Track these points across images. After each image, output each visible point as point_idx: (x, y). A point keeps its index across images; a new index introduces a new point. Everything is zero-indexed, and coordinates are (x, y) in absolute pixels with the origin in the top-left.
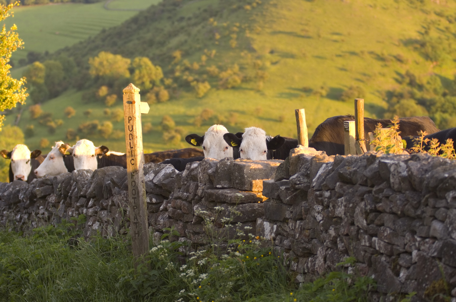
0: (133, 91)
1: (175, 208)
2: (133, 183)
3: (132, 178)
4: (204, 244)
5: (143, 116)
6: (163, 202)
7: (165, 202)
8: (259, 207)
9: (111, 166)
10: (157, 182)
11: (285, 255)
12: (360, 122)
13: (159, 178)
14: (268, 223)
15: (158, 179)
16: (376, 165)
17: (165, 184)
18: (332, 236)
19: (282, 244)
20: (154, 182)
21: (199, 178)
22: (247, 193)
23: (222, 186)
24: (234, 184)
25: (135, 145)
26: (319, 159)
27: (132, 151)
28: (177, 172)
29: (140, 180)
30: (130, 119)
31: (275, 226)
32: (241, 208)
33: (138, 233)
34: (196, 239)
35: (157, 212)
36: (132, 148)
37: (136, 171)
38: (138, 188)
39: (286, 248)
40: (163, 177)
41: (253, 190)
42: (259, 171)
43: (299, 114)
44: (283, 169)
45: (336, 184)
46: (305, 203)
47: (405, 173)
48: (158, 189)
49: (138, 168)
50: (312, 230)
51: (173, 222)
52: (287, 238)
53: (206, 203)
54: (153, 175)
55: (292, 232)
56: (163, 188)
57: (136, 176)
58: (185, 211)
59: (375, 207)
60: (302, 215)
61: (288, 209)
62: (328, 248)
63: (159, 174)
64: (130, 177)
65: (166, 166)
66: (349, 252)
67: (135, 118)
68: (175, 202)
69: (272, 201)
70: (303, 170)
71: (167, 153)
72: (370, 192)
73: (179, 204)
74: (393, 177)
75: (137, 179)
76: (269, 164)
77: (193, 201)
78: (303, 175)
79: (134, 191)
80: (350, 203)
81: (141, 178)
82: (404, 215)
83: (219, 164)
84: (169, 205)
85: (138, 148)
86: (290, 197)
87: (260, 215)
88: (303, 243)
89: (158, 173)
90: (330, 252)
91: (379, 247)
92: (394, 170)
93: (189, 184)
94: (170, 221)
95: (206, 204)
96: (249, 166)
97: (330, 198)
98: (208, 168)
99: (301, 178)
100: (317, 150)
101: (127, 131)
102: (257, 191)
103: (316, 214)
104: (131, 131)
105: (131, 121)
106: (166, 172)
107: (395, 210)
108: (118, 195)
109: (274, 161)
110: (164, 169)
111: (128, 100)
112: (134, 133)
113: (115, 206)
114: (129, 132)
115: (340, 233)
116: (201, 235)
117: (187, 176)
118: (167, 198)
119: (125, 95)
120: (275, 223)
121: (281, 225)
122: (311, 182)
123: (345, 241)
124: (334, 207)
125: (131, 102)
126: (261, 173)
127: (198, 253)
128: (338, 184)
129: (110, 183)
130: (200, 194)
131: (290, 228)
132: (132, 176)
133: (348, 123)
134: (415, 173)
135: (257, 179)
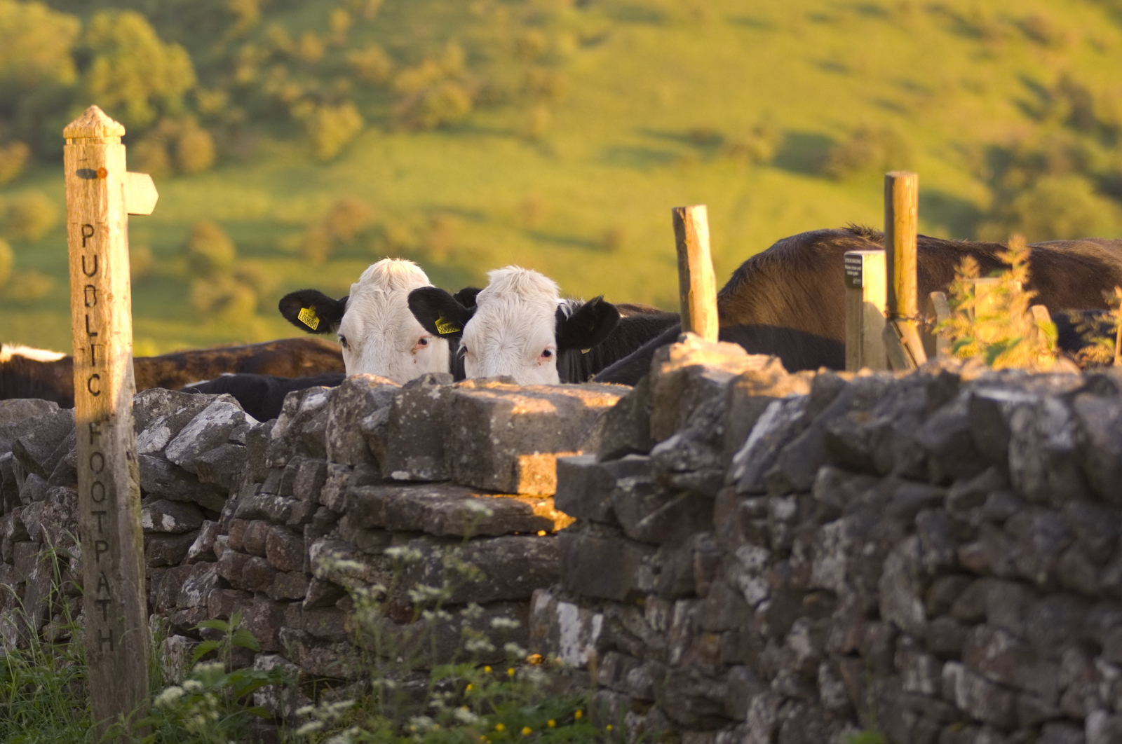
0: (99, 133)
1: (241, 550)
2: (97, 460)
3: (92, 442)
4: (345, 679)
5: (135, 223)
6: (198, 529)
7: (207, 527)
8: (540, 552)
9: (14, 400)
10: (178, 458)
11: (633, 720)
12: (901, 256)
13: (187, 443)
14: (574, 609)
15: (183, 447)
16: (958, 409)
17: (209, 465)
18: (801, 657)
19: (621, 682)
20: (169, 457)
21: (328, 446)
22: (498, 501)
23: (413, 476)
24: (452, 467)
25: (103, 326)
26: (758, 385)
27: (93, 346)
28: (251, 421)
29: (122, 449)
30: (88, 231)
31: (598, 620)
32: (476, 555)
33: (111, 639)
34: (314, 660)
35: (177, 565)
36: (95, 334)
37: (106, 419)
38: (111, 476)
39: (637, 696)
40: (202, 439)
41: (521, 489)
42: (544, 423)
43: (687, 223)
44: (628, 417)
45: (815, 471)
46: (704, 540)
47: (1063, 439)
48: (182, 482)
49: (114, 406)
50: (727, 634)
51: (234, 599)
52: (640, 662)
53: (354, 536)
54: (165, 432)
55: (659, 643)
56: (202, 480)
57: (105, 436)
58: (279, 562)
59: (956, 557)
60: (692, 581)
61: (646, 558)
62: (785, 700)
63: (185, 430)
64: (87, 437)
65: (214, 399)
66: (863, 717)
67: (107, 229)
68: (244, 529)
69: (587, 530)
70: (699, 423)
71: (217, 354)
72: (936, 503)
73: (258, 537)
74: (1021, 452)
75: (110, 447)
76: (578, 400)
77: (307, 526)
78: (698, 438)
79: (97, 487)
80: (864, 542)
81: (124, 441)
82: (1057, 587)
83: (401, 396)
84: (222, 538)
85: (115, 336)
86: (651, 517)
87: (546, 580)
88: (695, 681)
89: (184, 425)
90: (792, 714)
91: (970, 698)
92: (1027, 425)
93: (293, 466)
94: (224, 596)
95: (352, 539)
96: (509, 405)
97: (793, 521)
98: (363, 410)
99: (693, 452)
100: (751, 351)
101: (76, 276)
102: (534, 493)
103: (744, 579)
104: (92, 275)
105: (92, 240)
106: (213, 422)
107: (1025, 566)
108: (38, 503)
109: (596, 390)
110: (203, 413)
111: (81, 167)
112: (103, 281)
113: (28, 539)
114: (83, 280)
115: (828, 648)
116: (333, 646)
117: (286, 439)
118: (215, 515)
119: (72, 148)
120: (596, 608)
121: (621, 615)
122: (728, 465)
123: (846, 674)
124: (808, 553)
125: (93, 174)
126: (549, 432)
127: (326, 711)
128: (823, 472)
129: (10, 460)
130: (331, 502)
131: (649, 626)
132: (94, 434)
133: (860, 257)
134: (1100, 435)
135: (536, 454)
